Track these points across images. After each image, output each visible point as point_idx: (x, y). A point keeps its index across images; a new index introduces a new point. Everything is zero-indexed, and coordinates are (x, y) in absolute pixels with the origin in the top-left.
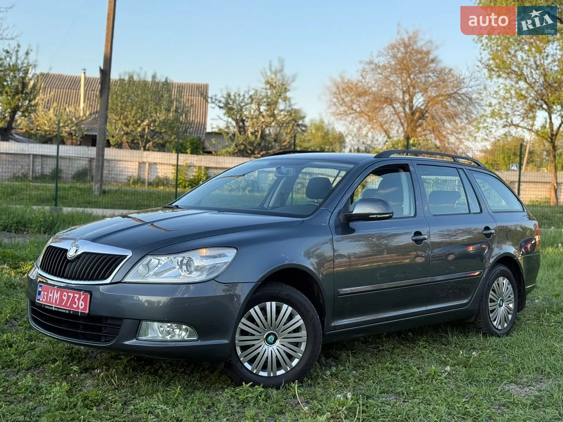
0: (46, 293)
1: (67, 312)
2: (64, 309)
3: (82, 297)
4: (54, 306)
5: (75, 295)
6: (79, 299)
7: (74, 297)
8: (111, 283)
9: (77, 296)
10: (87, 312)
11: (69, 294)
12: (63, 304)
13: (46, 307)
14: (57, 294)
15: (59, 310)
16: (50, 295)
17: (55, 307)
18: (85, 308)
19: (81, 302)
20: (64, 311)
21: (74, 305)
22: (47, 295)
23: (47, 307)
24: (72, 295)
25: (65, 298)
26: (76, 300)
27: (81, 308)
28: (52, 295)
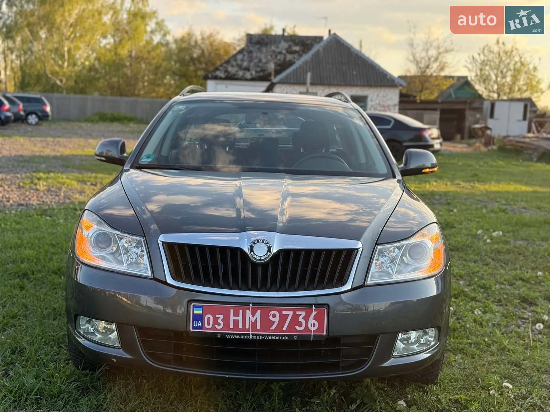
0: (221, 317)
1: (285, 338)
2: (277, 335)
3: (314, 313)
4: (251, 333)
5: (298, 313)
6: (306, 318)
7: (295, 317)
8: (352, 289)
9: (303, 314)
10: (325, 333)
11: (284, 313)
12: (273, 328)
13: (228, 337)
14: (253, 315)
15: (266, 338)
16: (232, 318)
17: (253, 334)
18: (320, 329)
19: (312, 321)
20: (278, 338)
21: (297, 328)
22: (226, 320)
23: (233, 337)
24: (291, 313)
25: (277, 320)
26: (301, 319)
27: (313, 329)
28: (240, 318)
